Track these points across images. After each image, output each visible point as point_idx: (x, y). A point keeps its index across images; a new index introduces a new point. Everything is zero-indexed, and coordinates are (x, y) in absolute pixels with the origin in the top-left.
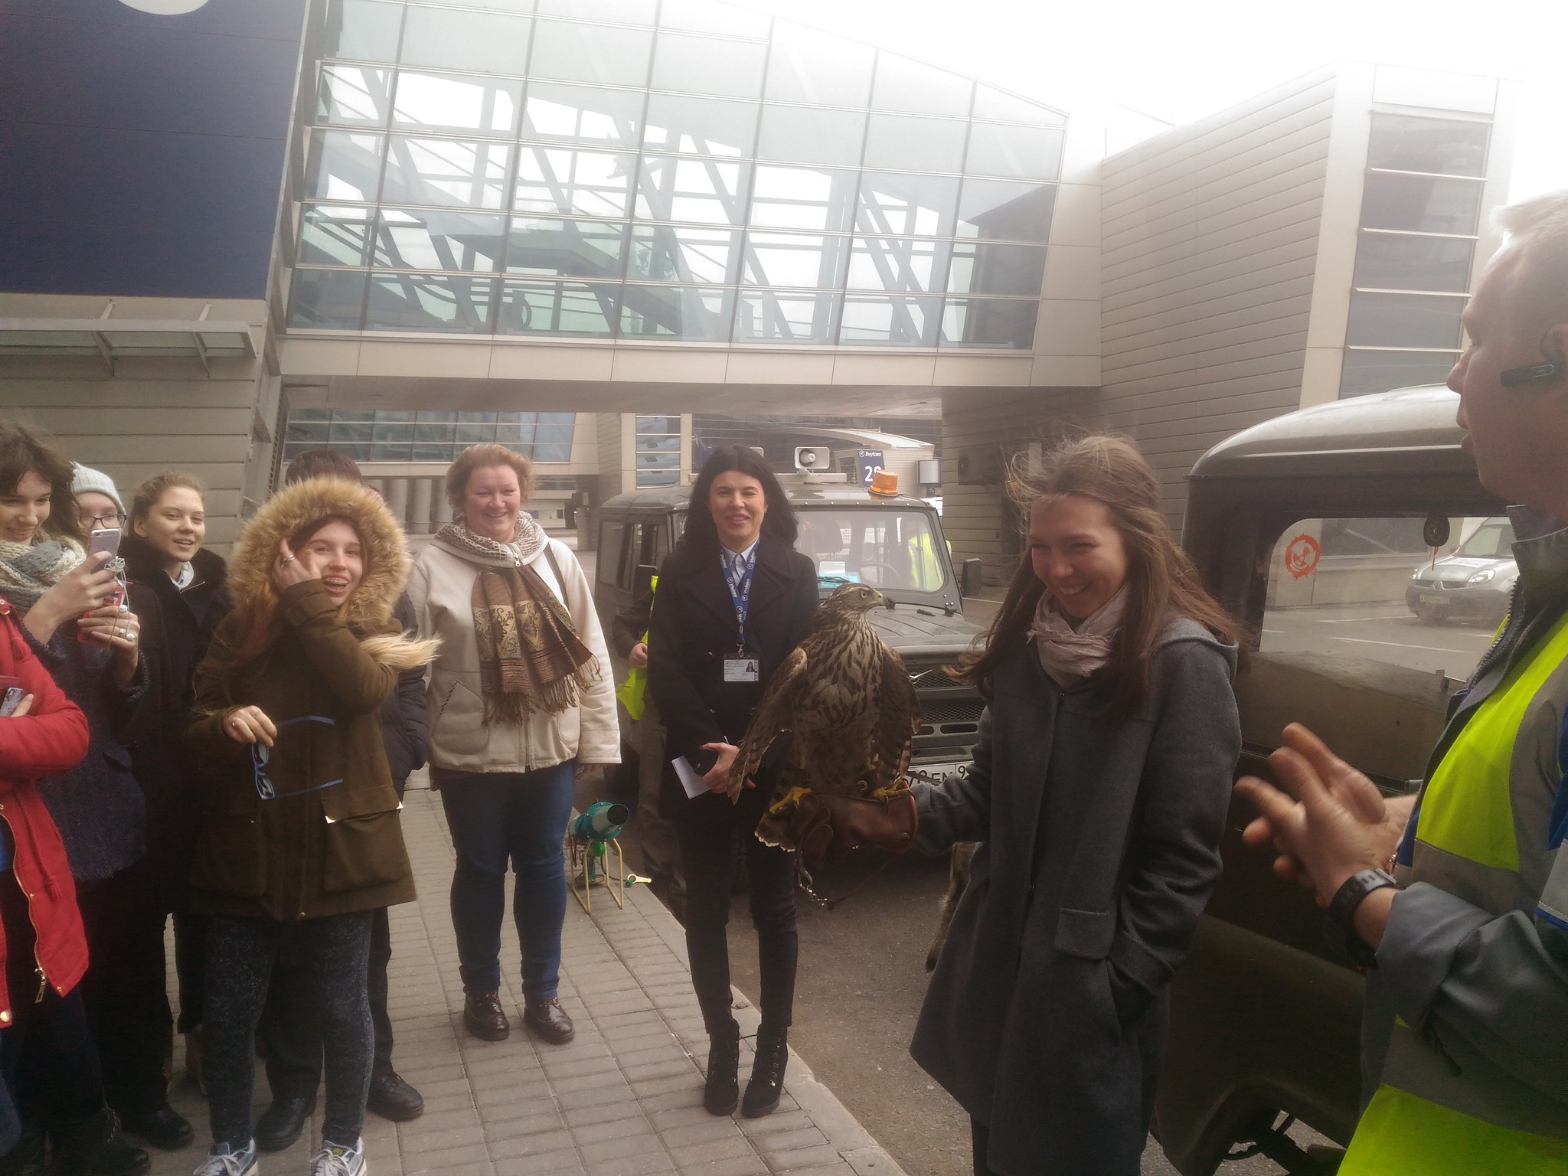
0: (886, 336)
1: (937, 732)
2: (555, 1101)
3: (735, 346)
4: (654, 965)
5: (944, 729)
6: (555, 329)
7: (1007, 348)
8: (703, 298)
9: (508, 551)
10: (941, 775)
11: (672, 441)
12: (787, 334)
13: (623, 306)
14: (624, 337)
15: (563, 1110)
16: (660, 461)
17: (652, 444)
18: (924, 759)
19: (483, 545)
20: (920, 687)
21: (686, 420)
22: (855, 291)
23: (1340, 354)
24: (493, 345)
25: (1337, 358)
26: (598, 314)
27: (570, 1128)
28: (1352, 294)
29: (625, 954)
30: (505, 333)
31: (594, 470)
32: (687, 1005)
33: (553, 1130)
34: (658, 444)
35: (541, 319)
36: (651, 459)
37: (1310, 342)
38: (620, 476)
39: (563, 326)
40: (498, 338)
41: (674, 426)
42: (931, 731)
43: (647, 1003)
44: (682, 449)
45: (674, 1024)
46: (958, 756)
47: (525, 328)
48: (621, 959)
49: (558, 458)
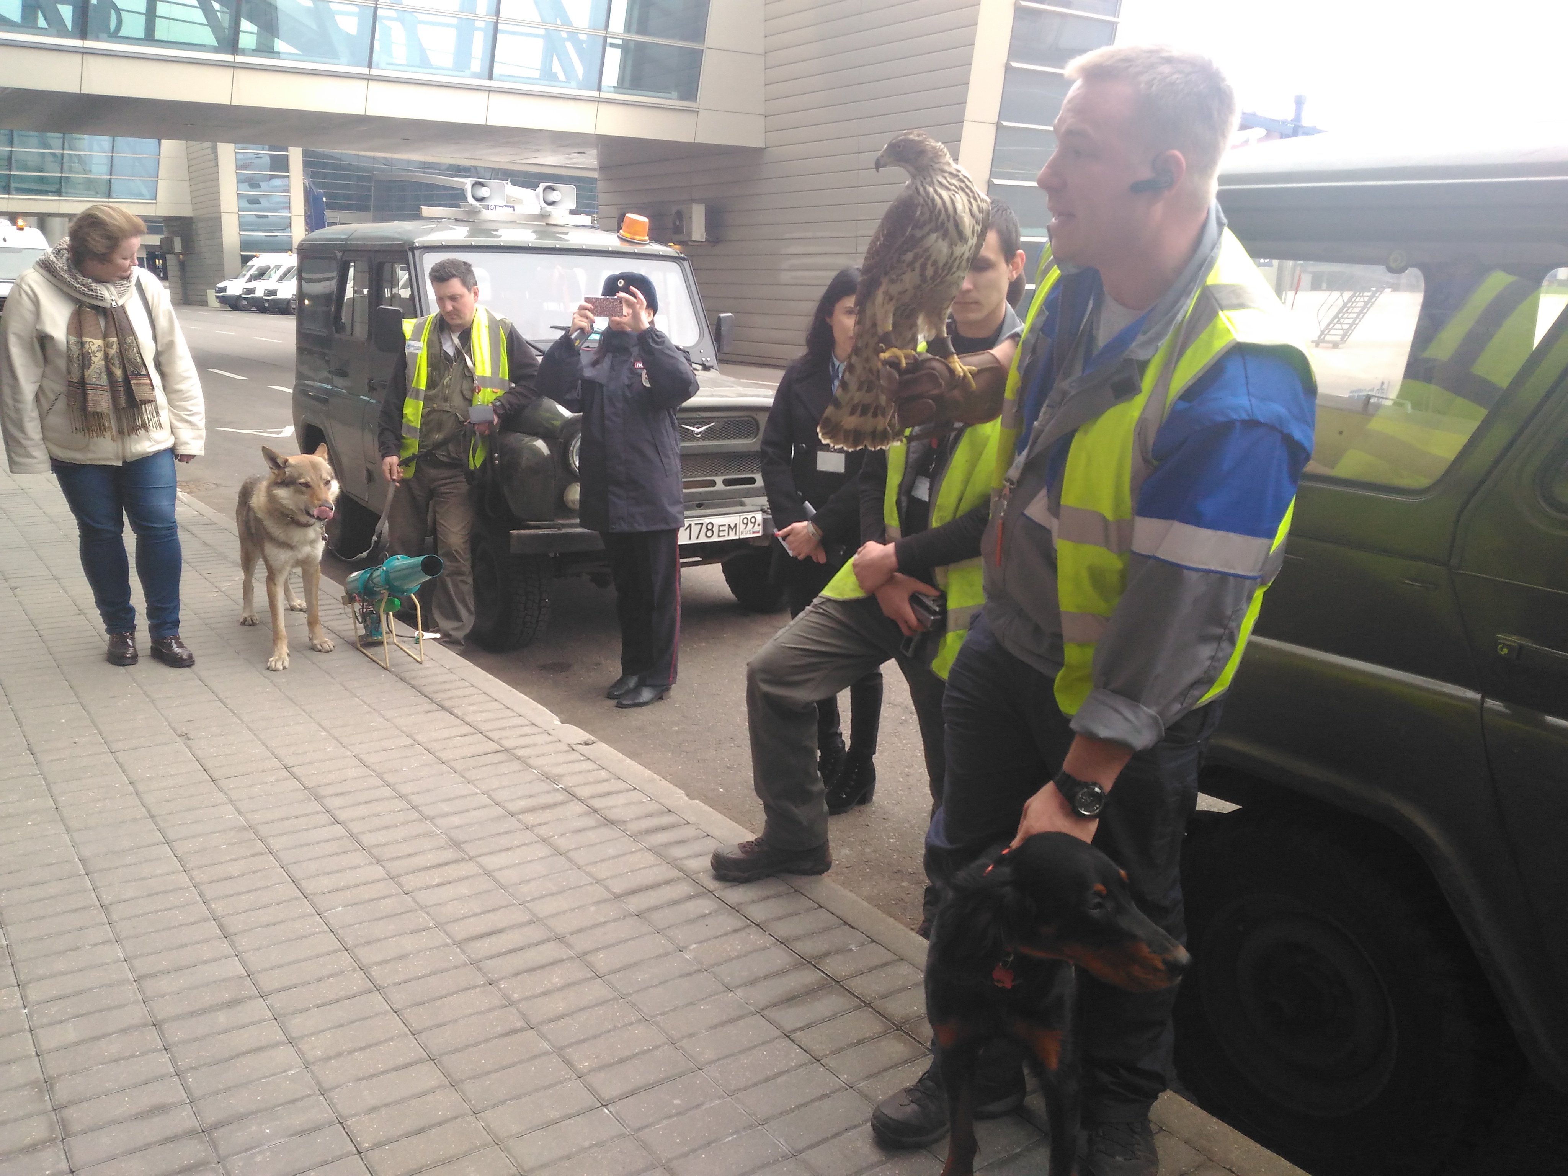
0: (537, 74)
1: (720, 486)
2: (444, 836)
3: (374, 72)
4: (482, 712)
5: (727, 482)
6: (149, 37)
7: (670, 99)
8: (336, 16)
9: (106, 294)
10: (727, 526)
11: (277, 182)
12: (425, 63)
13: (242, 19)
14: (243, 52)
15: (457, 845)
16: (264, 203)
17: (254, 184)
18: (708, 511)
19: (83, 285)
20: (704, 440)
21: (295, 156)
22: (510, 21)
23: (993, 129)
24: (84, 52)
25: (990, 133)
26: (203, 24)
27: (471, 859)
28: (1006, 69)
29: (447, 704)
30: (97, 39)
31: (186, 211)
32: (535, 745)
33: (456, 861)
34: (260, 183)
35: (134, 26)
36: (254, 201)
37: (969, 114)
38: (218, 220)
39: (158, 35)
40: (89, 44)
41: (281, 164)
42: (713, 483)
43: (494, 746)
44: (292, 190)
45: (531, 762)
46: (739, 509)
47: (115, 36)
48: (443, 708)
49: (140, 195)
